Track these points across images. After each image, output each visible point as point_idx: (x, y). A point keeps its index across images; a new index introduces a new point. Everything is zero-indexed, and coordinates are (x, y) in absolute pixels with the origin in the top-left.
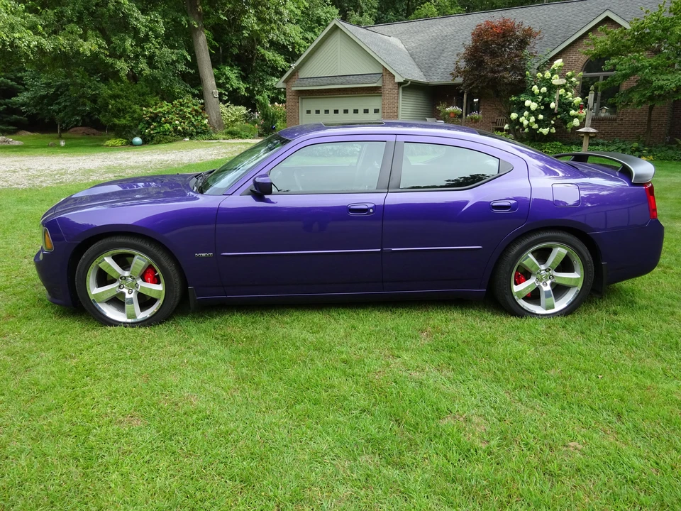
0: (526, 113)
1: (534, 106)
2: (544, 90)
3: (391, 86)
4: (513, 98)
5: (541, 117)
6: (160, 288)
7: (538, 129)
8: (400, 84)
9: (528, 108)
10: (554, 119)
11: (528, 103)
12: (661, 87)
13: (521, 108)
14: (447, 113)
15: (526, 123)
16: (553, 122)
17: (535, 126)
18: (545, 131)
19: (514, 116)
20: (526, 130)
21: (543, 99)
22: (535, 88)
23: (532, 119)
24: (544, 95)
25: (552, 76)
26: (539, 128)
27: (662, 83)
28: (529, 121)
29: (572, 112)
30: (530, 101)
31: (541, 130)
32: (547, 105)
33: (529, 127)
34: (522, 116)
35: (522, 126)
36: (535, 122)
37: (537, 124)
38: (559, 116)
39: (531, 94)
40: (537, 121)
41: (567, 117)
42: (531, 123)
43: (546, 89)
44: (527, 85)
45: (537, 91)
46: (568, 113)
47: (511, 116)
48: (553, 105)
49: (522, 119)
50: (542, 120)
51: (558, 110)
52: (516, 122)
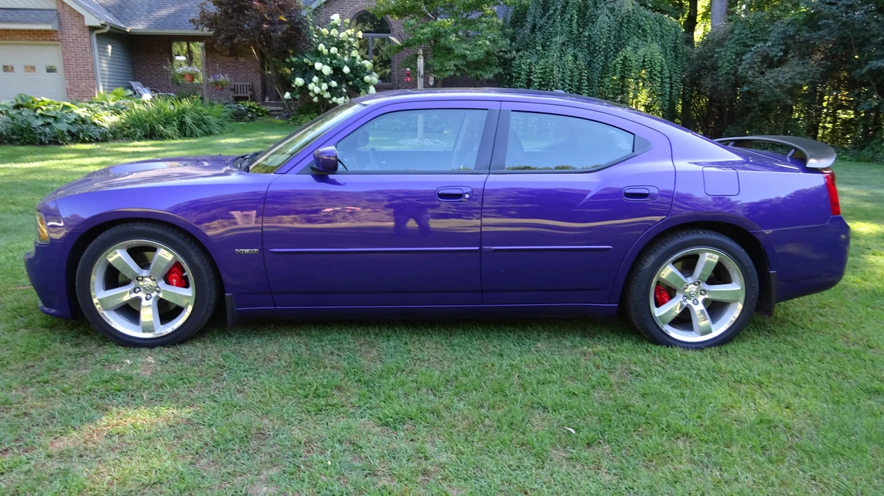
0: (315, 79)
1: (327, 70)
2: (334, 50)
3: (76, 31)
4: (294, 59)
5: (334, 84)
6: (189, 292)
7: (330, 99)
8: (92, 29)
9: (319, 73)
10: (344, 86)
11: (318, 66)
13: (308, 72)
14: (180, 75)
15: (317, 90)
16: (345, 90)
17: (327, 95)
18: (341, 101)
19: (299, 81)
20: (316, 99)
21: (331, 62)
22: (321, 47)
23: (325, 86)
24: (333, 57)
25: (339, 34)
26: (332, 97)
27: (463, 52)
28: (320, 88)
29: (367, 78)
30: (321, 64)
31: (334, 99)
32: (337, 71)
33: (319, 95)
34: (311, 81)
35: (311, 94)
36: (327, 91)
37: (328, 93)
38: (351, 83)
39: (318, 54)
40: (330, 89)
41: (362, 83)
42: (323, 91)
43: (336, 49)
44: (310, 43)
45: (325, 51)
46: (362, 79)
47: (296, 83)
48: (346, 70)
49: (311, 86)
50: (335, 88)
51: (352, 76)
52: (304, 89)
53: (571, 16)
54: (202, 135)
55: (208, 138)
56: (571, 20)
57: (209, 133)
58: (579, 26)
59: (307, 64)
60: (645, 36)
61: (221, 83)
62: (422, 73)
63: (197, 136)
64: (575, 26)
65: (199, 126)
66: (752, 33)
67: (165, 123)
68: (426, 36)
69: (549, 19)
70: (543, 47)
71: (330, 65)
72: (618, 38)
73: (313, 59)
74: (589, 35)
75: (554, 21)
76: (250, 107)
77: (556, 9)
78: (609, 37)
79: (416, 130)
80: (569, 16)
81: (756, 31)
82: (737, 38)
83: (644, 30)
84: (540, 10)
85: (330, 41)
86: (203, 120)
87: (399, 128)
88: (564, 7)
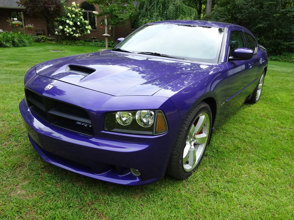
0: (67, 26)
1: (71, 23)
2: (74, 16)
4: (59, 19)
5: (74, 29)
7: (73, 34)
9: (68, 24)
10: (78, 30)
11: (68, 21)
12: (122, 19)
13: (64, 24)
14: (14, 24)
15: (68, 31)
16: (78, 31)
17: (72, 33)
18: (77, 35)
19: (61, 27)
20: (68, 35)
21: (73, 20)
22: (69, 14)
23: (71, 29)
24: (73, 18)
25: (75, 10)
26: (74, 34)
28: (69, 30)
29: (87, 27)
30: (69, 21)
31: (75, 35)
32: (75, 24)
33: (69, 33)
34: (65, 28)
35: (66, 32)
36: (72, 31)
37: (72, 32)
38: (81, 29)
39: (68, 17)
40: (73, 31)
41: (85, 29)
42: (70, 31)
43: (74, 15)
44: (64, 13)
45: (70, 16)
46: (85, 27)
47: (59, 28)
48: (79, 23)
49: (65, 29)
50: (75, 30)
51: (81, 26)
52: (63, 30)
53: (160, 6)
54: (22, 46)
55: (24, 47)
56: (160, 7)
57: (25, 46)
58: (163, 10)
59: (63, 21)
60: (185, 15)
61: (30, 28)
62: (106, 25)
63: (20, 47)
64: (161, 9)
65: (20, 43)
66: (220, 14)
67: (6, 42)
68: (108, 11)
69: (152, 6)
70: (150, 17)
71: (72, 21)
72: (176, 15)
73: (66, 19)
74: (166, 13)
75: (154, 8)
76: (43, 37)
77: (155, 3)
78: (173, 14)
79: (105, 46)
80: (159, 6)
81: (221, 14)
82: (215, 16)
83: (185, 12)
84: (149, 4)
85: (72, 12)
86: (22, 41)
87: (99, 46)
88: (157, 3)
